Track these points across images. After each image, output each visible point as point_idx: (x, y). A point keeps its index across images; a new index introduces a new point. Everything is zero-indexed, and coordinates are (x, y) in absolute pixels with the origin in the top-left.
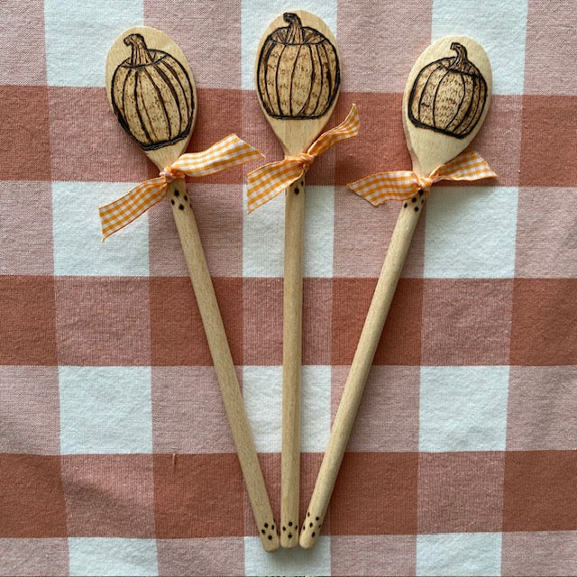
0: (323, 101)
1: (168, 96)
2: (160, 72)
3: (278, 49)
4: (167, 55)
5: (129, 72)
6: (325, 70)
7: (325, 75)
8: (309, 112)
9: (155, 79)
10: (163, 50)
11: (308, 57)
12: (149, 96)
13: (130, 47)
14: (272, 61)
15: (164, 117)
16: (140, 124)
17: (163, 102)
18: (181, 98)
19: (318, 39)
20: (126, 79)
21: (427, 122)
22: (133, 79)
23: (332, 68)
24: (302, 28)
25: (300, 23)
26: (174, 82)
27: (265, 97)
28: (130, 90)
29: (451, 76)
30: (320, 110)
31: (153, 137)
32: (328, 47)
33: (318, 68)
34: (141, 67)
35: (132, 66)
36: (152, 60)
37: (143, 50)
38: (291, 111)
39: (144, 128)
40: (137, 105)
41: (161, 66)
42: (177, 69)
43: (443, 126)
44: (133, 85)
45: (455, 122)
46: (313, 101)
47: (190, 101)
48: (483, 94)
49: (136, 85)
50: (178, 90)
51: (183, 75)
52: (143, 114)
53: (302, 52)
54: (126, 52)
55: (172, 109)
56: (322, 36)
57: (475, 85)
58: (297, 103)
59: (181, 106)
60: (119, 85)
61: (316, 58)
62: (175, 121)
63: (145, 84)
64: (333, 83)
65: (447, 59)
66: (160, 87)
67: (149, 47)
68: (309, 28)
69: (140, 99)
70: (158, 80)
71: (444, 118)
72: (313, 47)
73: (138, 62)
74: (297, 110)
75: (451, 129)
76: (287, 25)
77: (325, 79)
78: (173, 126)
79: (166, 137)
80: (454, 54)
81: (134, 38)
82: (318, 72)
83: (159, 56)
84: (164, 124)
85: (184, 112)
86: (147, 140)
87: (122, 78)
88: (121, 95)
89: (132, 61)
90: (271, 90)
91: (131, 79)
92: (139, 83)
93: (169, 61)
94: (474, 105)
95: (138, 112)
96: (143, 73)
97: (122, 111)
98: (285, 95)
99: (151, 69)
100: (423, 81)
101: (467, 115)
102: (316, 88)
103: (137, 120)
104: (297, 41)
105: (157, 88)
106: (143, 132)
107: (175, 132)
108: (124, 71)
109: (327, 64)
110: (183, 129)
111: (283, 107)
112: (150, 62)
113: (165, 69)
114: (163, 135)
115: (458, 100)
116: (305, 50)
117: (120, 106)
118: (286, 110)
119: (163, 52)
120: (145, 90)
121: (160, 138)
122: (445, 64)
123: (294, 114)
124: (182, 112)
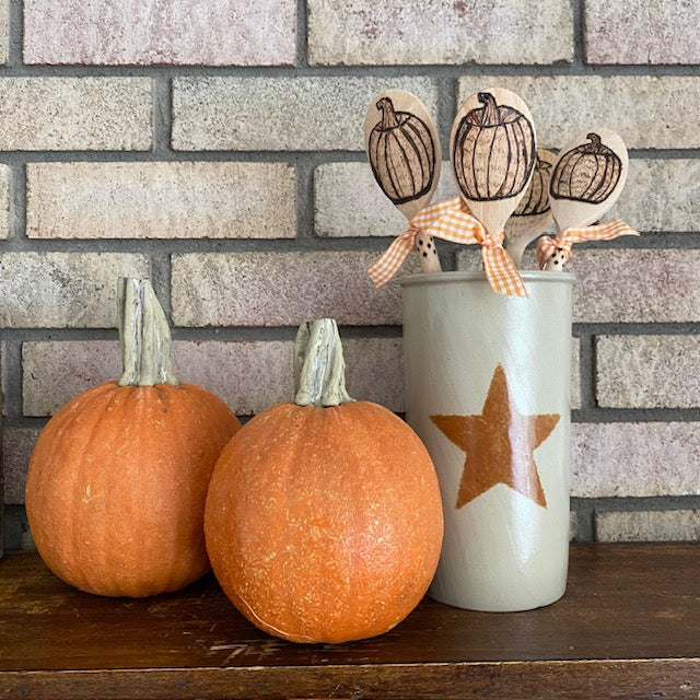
0: (520, 179)
1: (411, 155)
2: (405, 133)
3: (473, 133)
4: (411, 115)
5: (381, 135)
6: (521, 148)
7: (521, 153)
8: (506, 192)
9: (400, 140)
10: (407, 111)
11: (504, 138)
12: (396, 157)
13: (381, 111)
14: (468, 145)
15: (408, 175)
16: (390, 182)
17: (407, 161)
18: (423, 155)
19: (513, 118)
20: (379, 141)
21: (565, 194)
23: (528, 145)
24: (497, 107)
25: (495, 103)
26: (417, 141)
27: (462, 180)
28: (382, 151)
29: (586, 157)
30: (517, 188)
31: (401, 194)
32: (523, 123)
33: (514, 146)
34: (390, 130)
35: (383, 130)
36: (398, 122)
37: (391, 113)
38: (488, 193)
39: (393, 186)
40: (387, 165)
41: (406, 127)
42: (420, 127)
43: (578, 196)
44: (384, 146)
45: (589, 191)
46: (510, 180)
47: (431, 157)
48: (617, 167)
49: (386, 147)
50: (421, 148)
51: (426, 133)
53: (498, 133)
54: (377, 116)
55: (415, 167)
56: (517, 112)
57: (608, 161)
58: (494, 185)
59: (423, 163)
60: (374, 146)
61: (512, 137)
62: (418, 178)
63: (393, 145)
64: (529, 158)
65: (584, 146)
66: (405, 147)
67: (396, 110)
68: (503, 106)
69: (389, 159)
70: (403, 141)
71: (579, 189)
72: (509, 126)
73: (387, 126)
74: (494, 192)
75: (586, 197)
76: (481, 105)
77: (521, 157)
78: (416, 183)
79: (411, 193)
80: (589, 141)
81: (384, 101)
82: (514, 152)
83: (404, 117)
84: (409, 182)
85: (426, 168)
86: (396, 197)
87: (376, 140)
88: (376, 155)
89: (383, 125)
90: (468, 174)
91: (383, 140)
92: (388, 145)
93: (413, 121)
94: (607, 177)
95: (388, 171)
96: (391, 136)
97: (377, 169)
98: (482, 178)
99: (397, 131)
100: (563, 164)
101: (601, 185)
102: (513, 167)
103: (388, 179)
104: (493, 123)
105: (402, 149)
106: (392, 188)
107: (418, 189)
108: (377, 134)
109: (523, 142)
110: (425, 185)
111: (480, 190)
112: (396, 124)
113: (409, 129)
114: (408, 192)
115: (591, 174)
116: (501, 131)
117: (375, 165)
118: (483, 193)
119: (408, 113)
120: (393, 151)
121: (406, 195)
122: (581, 149)
123: (491, 196)
124: (424, 168)
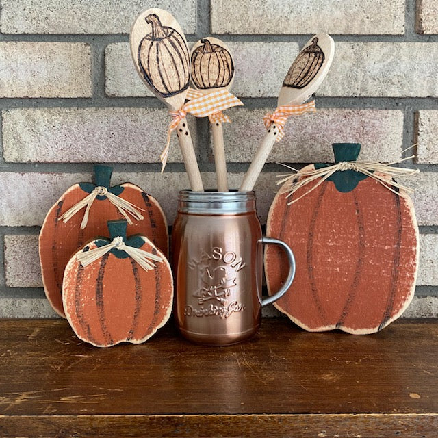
0: (227, 78)
1: (178, 60)
2: (172, 43)
3: (199, 56)
4: (174, 30)
5: (152, 43)
6: (225, 63)
7: (226, 66)
8: (219, 84)
9: (169, 48)
10: (170, 26)
11: (216, 57)
12: (167, 61)
13: (150, 24)
14: (197, 62)
15: (176, 74)
16: (161, 80)
17: (175, 64)
18: (184, 60)
19: (220, 49)
20: (150, 48)
22: (156, 48)
23: (229, 62)
24: (211, 45)
25: (210, 43)
26: (180, 50)
27: (195, 80)
28: (153, 56)
30: (225, 83)
31: (169, 89)
32: (225, 52)
33: (221, 62)
34: (160, 39)
35: (153, 38)
36: (166, 34)
37: (159, 27)
38: (210, 84)
39: (163, 83)
40: (159, 67)
41: (172, 39)
42: (181, 40)
44: (156, 52)
45: (299, 80)
46: (221, 79)
49: (158, 53)
50: (182, 55)
52: (163, 74)
53: (212, 56)
54: (148, 29)
55: (180, 68)
56: (222, 47)
57: (315, 57)
58: (213, 80)
59: (185, 66)
61: (220, 58)
62: (182, 77)
63: (164, 52)
64: (231, 69)
66: (173, 54)
67: (163, 25)
68: (214, 44)
69: (160, 63)
72: (218, 53)
73: (157, 36)
74: (212, 84)
75: (295, 84)
76: (203, 44)
77: (226, 68)
78: (181, 81)
79: (177, 89)
81: (152, 17)
82: (222, 65)
83: (170, 31)
84: (176, 80)
85: (186, 70)
86: (166, 91)
87: (147, 47)
88: (147, 60)
89: (153, 34)
90: (198, 76)
91: (154, 48)
92: (159, 52)
93: (176, 35)
94: (312, 68)
95: (159, 71)
96: (162, 44)
97: (147, 71)
98: (205, 77)
99: (166, 41)
101: (306, 74)
102: (222, 72)
104: (209, 51)
105: (171, 55)
106: (163, 86)
107: (182, 86)
108: (148, 42)
109: (226, 61)
110: (186, 83)
111: (205, 83)
112: (165, 36)
113: (174, 40)
114: (175, 88)
115: (303, 67)
116: (214, 55)
117: (146, 67)
118: (207, 85)
119: (172, 28)
120: (164, 57)
121: (174, 90)
123: (211, 86)
